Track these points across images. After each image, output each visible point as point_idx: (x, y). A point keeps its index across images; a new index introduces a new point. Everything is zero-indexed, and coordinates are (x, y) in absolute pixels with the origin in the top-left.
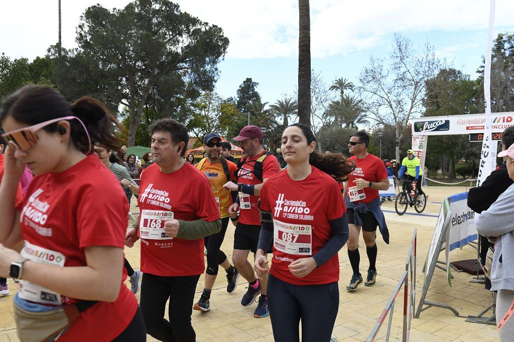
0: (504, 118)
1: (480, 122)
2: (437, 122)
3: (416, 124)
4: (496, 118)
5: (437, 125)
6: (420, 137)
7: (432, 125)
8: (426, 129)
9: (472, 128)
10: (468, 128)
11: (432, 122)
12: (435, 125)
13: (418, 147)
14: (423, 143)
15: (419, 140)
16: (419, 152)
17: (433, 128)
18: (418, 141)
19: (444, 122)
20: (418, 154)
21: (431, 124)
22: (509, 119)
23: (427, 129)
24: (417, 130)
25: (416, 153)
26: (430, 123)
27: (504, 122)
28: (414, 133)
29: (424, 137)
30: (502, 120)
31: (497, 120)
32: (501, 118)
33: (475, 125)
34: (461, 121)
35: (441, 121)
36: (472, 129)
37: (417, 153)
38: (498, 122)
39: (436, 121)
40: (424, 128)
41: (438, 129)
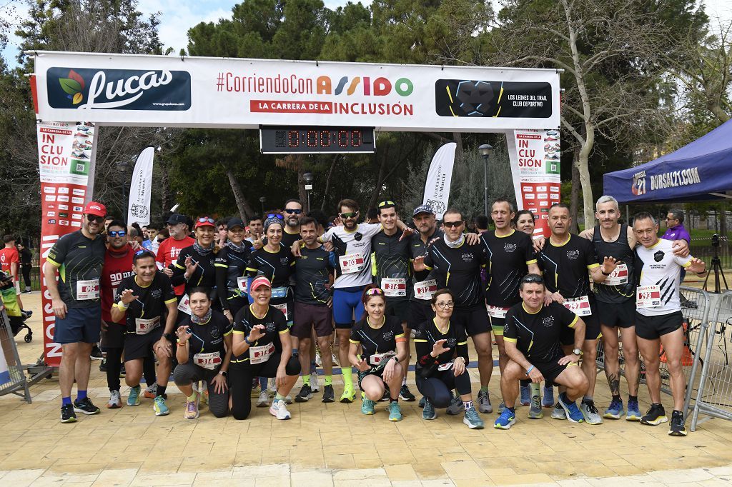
0: (367, 80)
1: (295, 86)
2: (145, 76)
3: (54, 77)
4: (344, 80)
5: (142, 85)
6: (74, 129)
7: (124, 87)
8: (97, 100)
9: (272, 107)
10: (255, 106)
11: (125, 74)
12: (135, 84)
13: (68, 167)
14: (88, 153)
15: (70, 140)
16: (72, 187)
17: (128, 96)
18: (67, 145)
19: (170, 78)
20: (71, 195)
21: (120, 82)
22: (382, 87)
23: (101, 98)
24: (59, 99)
25: (61, 190)
26: (114, 76)
27: (367, 92)
28: (47, 114)
29: (92, 130)
30: (360, 86)
31: (347, 86)
32: (356, 80)
33: (281, 97)
34: (231, 80)
35: (159, 73)
36: (270, 110)
37: (66, 190)
38: (351, 92)
39: (140, 73)
40: (92, 95)
41: (148, 100)
